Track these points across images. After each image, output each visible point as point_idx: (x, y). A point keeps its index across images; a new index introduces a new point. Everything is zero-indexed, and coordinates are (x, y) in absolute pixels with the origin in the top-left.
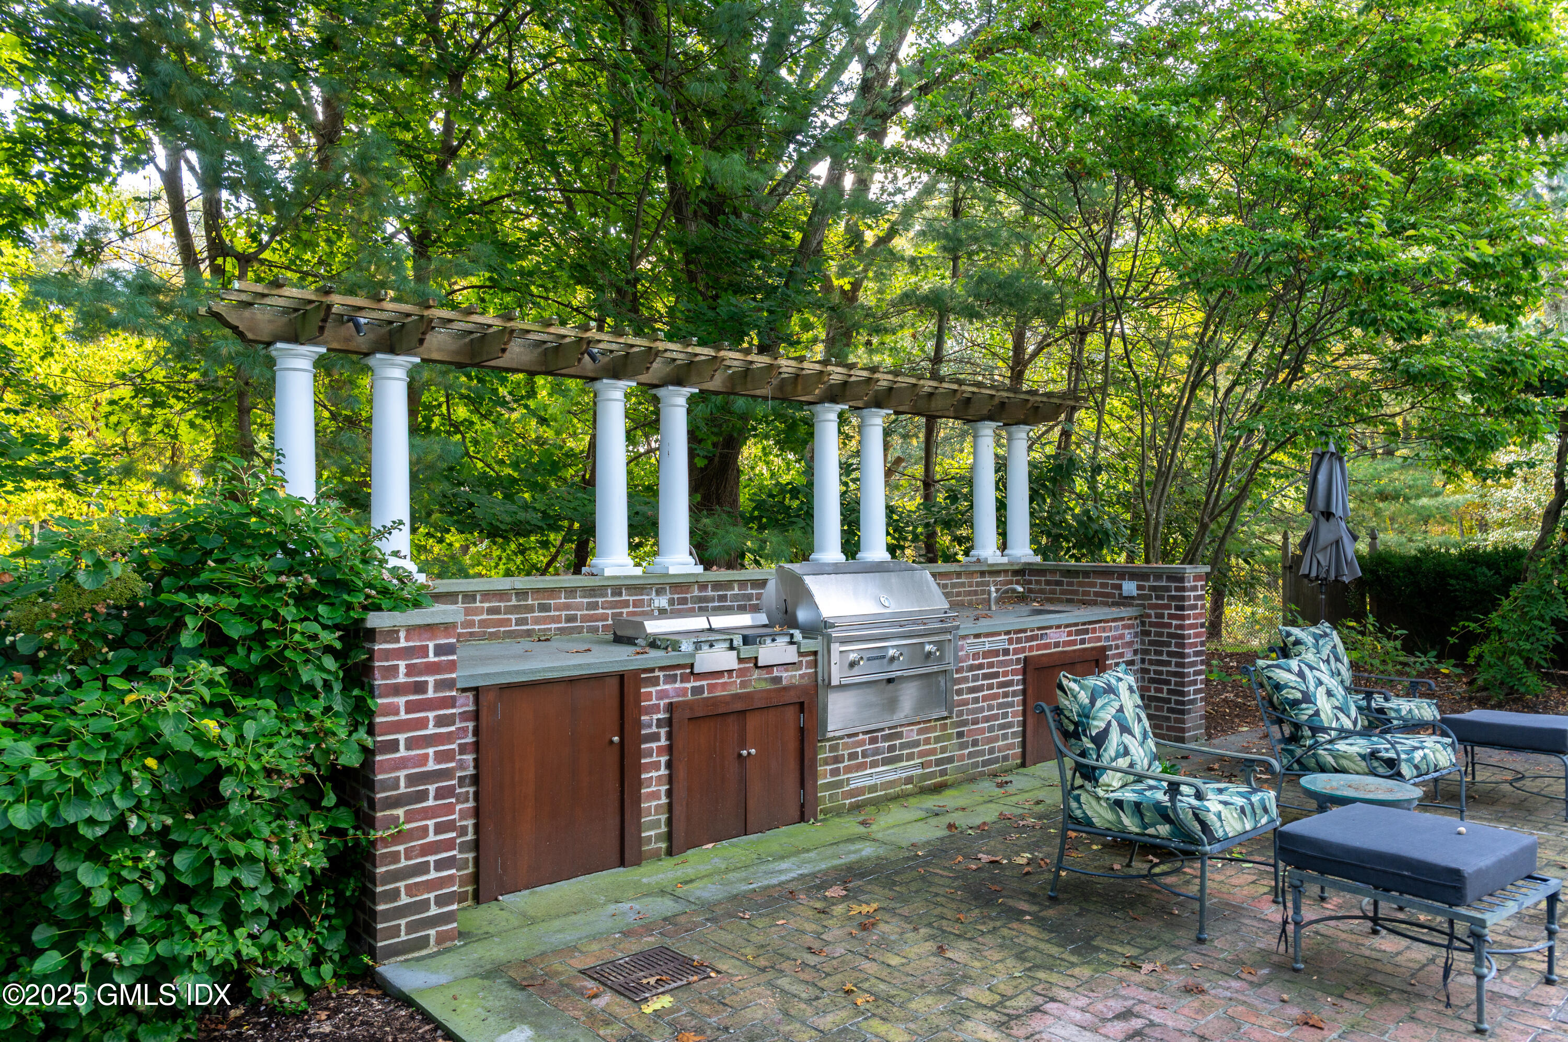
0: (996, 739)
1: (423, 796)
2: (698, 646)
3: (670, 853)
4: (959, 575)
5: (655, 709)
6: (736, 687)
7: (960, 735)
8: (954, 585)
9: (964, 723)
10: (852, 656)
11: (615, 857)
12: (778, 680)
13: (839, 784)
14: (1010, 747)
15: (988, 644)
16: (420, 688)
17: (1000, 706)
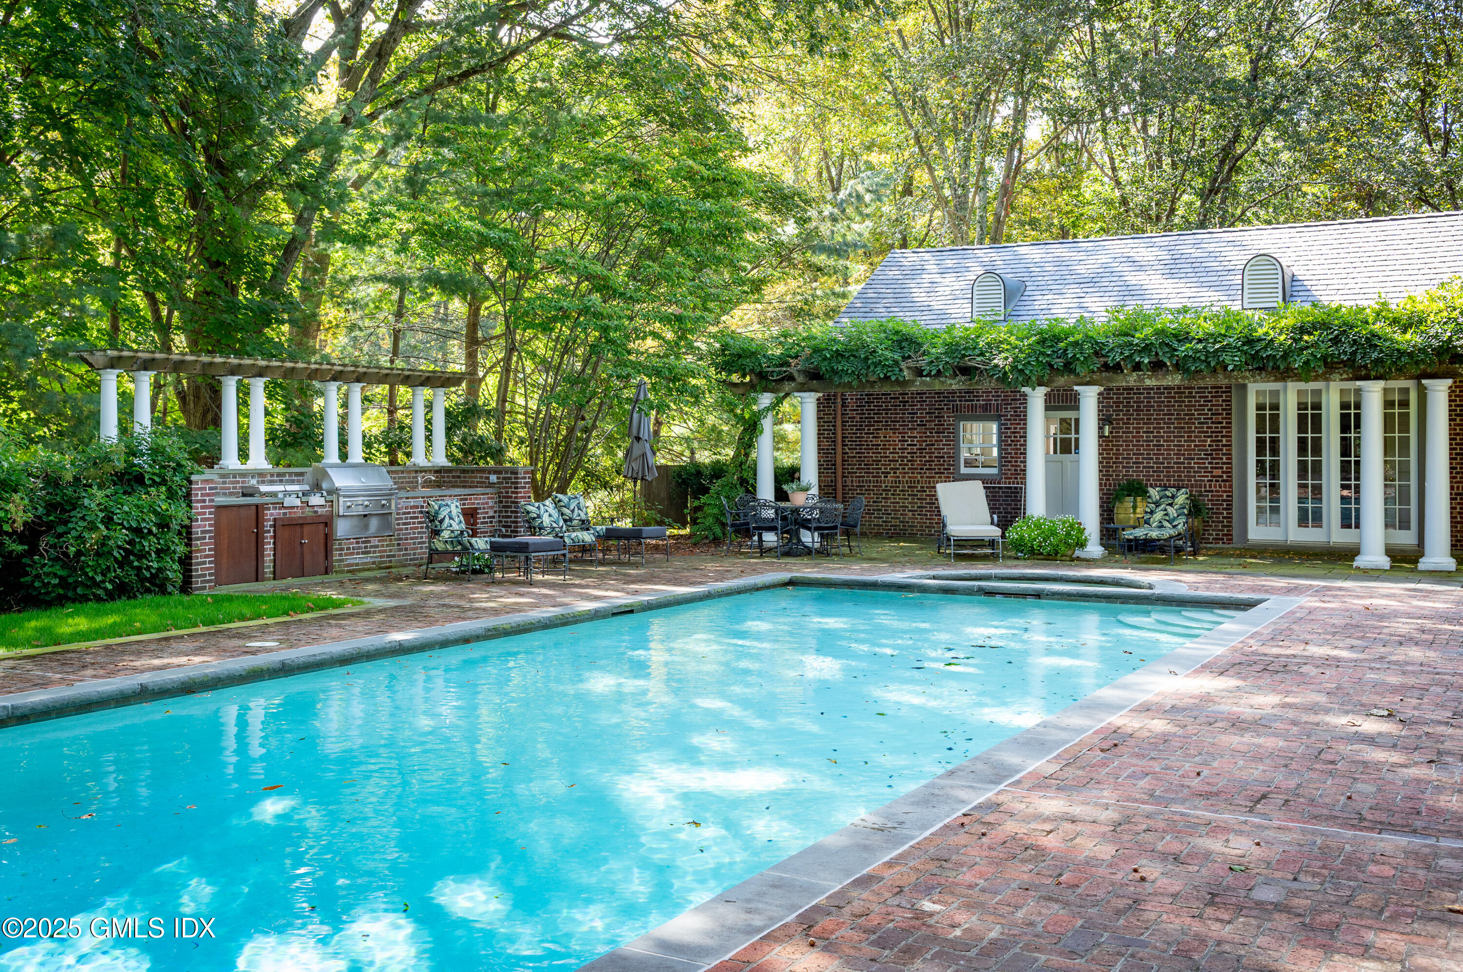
0: (417, 548)
1: (204, 538)
2: (285, 495)
3: (274, 579)
4: (402, 472)
5: (269, 520)
6: (299, 513)
7: (399, 545)
8: (400, 478)
9: (401, 539)
10: (349, 504)
11: (254, 575)
12: (316, 512)
13: (342, 560)
14: (424, 553)
15: (412, 502)
16: (204, 501)
17: (419, 533)
